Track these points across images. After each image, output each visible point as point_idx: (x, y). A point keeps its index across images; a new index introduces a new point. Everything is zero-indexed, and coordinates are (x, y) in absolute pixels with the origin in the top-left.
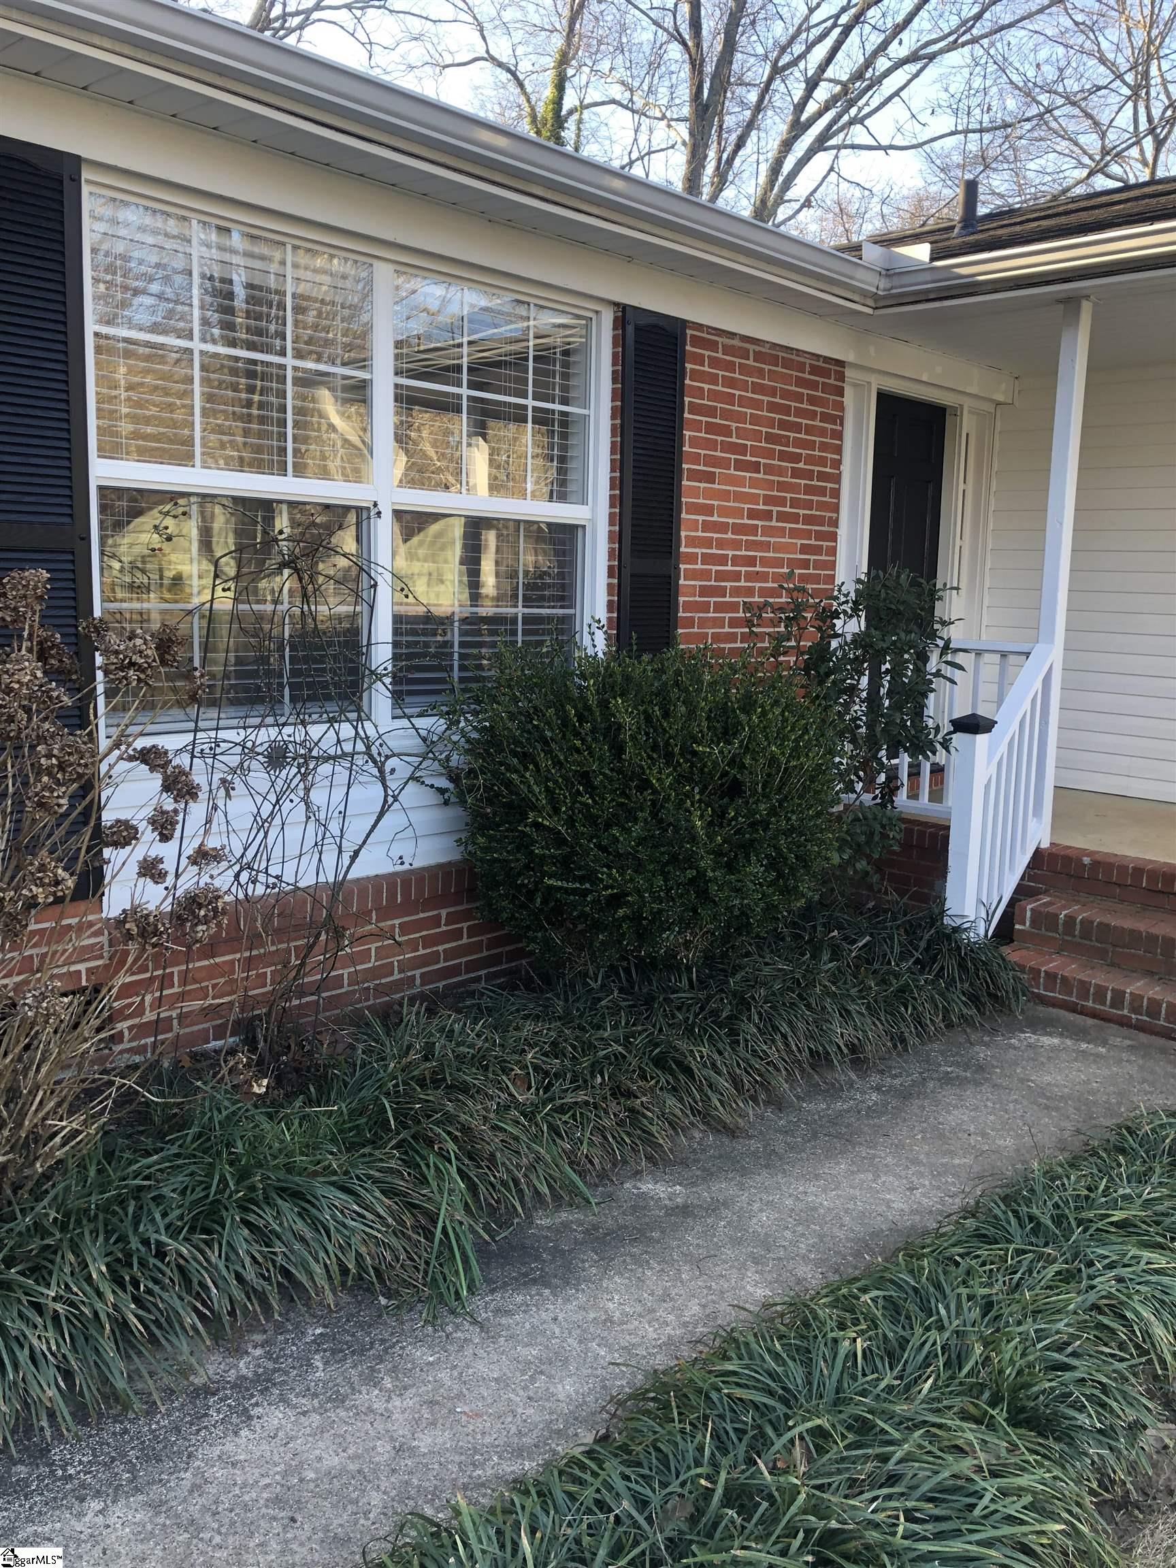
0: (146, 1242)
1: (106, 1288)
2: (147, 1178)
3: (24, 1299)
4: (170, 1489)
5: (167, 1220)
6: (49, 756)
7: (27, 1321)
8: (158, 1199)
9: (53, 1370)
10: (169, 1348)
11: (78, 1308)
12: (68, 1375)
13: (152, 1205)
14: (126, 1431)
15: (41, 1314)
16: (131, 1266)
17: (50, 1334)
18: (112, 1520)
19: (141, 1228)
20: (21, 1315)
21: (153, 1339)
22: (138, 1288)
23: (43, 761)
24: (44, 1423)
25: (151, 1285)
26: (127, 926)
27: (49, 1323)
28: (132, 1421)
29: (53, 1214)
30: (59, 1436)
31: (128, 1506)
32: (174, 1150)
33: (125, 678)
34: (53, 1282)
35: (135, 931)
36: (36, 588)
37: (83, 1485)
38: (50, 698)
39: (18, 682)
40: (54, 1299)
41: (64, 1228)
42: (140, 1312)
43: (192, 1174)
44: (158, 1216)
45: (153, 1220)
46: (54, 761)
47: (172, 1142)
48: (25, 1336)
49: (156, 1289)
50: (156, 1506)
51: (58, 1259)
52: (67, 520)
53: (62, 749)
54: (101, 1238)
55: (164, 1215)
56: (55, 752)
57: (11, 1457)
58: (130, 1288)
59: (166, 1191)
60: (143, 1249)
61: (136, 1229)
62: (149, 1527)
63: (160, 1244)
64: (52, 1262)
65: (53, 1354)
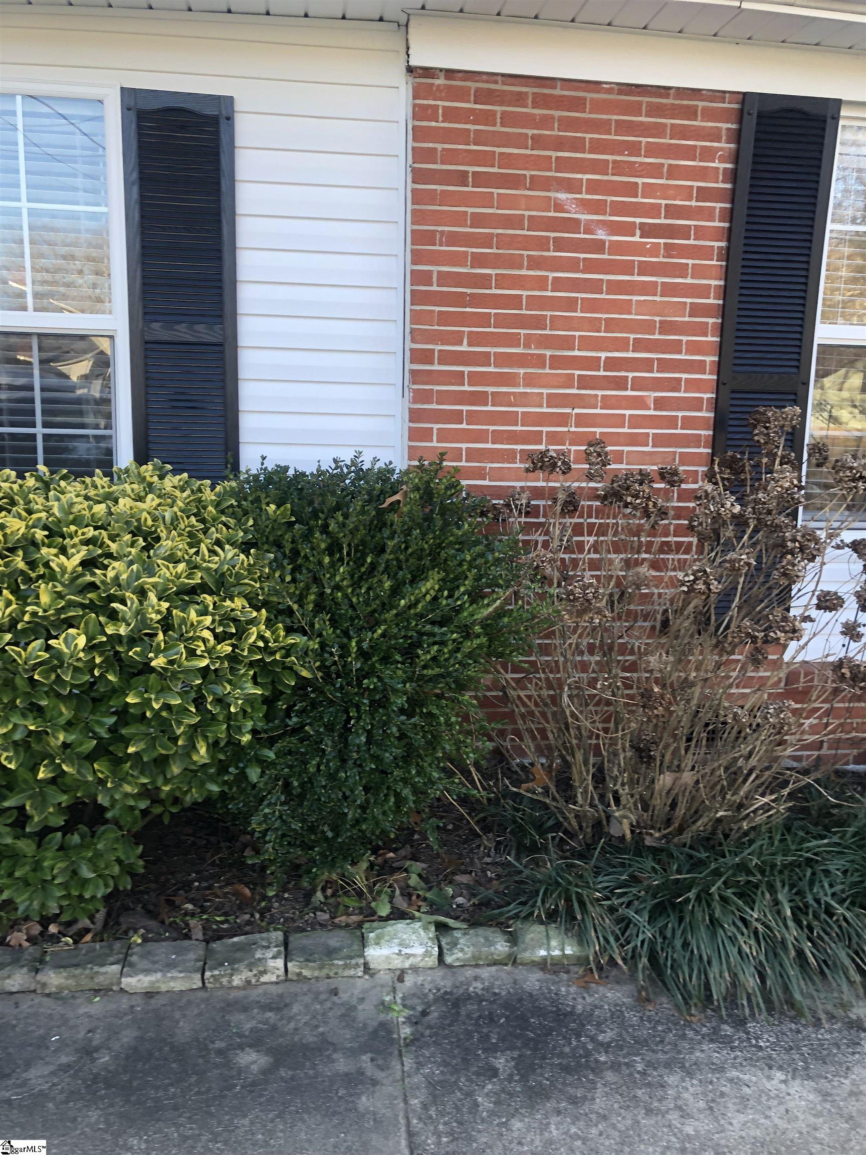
0: (818, 901)
1: (791, 924)
2: (816, 854)
3: (737, 913)
4: (834, 1087)
5: (833, 890)
6: (794, 540)
7: (738, 928)
8: (827, 872)
9: (753, 969)
10: (834, 984)
11: (772, 932)
12: (762, 977)
13: (822, 876)
14: (799, 1032)
15: (747, 927)
16: (807, 914)
17: (752, 942)
18: (792, 1091)
19: (815, 891)
20: (734, 924)
21: (822, 972)
22: (812, 933)
23: (789, 544)
24: (745, 1003)
25: (822, 934)
26: (843, 671)
27: (752, 935)
28: (804, 1025)
29: (755, 861)
30: (753, 1015)
31: (802, 1085)
32: (836, 839)
33: (856, 487)
34: (756, 908)
35: (848, 675)
36: (792, 419)
37: (770, 1057)
38: (793, 498)
39: (781, 487)
40: (757, 920)
41: (762, 872)
42: (814, 951)
43: (852, 861)
44: (826, 885)
45: (822, 887)
46: (797, 544)
47: (835, 833)
48: (736, 938)
49: (826, 938)
50: (825, 1095)
51: (759, 893)
52: (794, 370)
53: (803, 536)
54: (787, 888)
55: (831, 886)
56: (799, 538)
57: (721, 1017)
58: (806, 930)
59: (831, 868)
60: (816, 905)
61: (811, 890)
62: (819, 1108)
63: (828, 905)
64: (755, 894)
65: (754, 958)
